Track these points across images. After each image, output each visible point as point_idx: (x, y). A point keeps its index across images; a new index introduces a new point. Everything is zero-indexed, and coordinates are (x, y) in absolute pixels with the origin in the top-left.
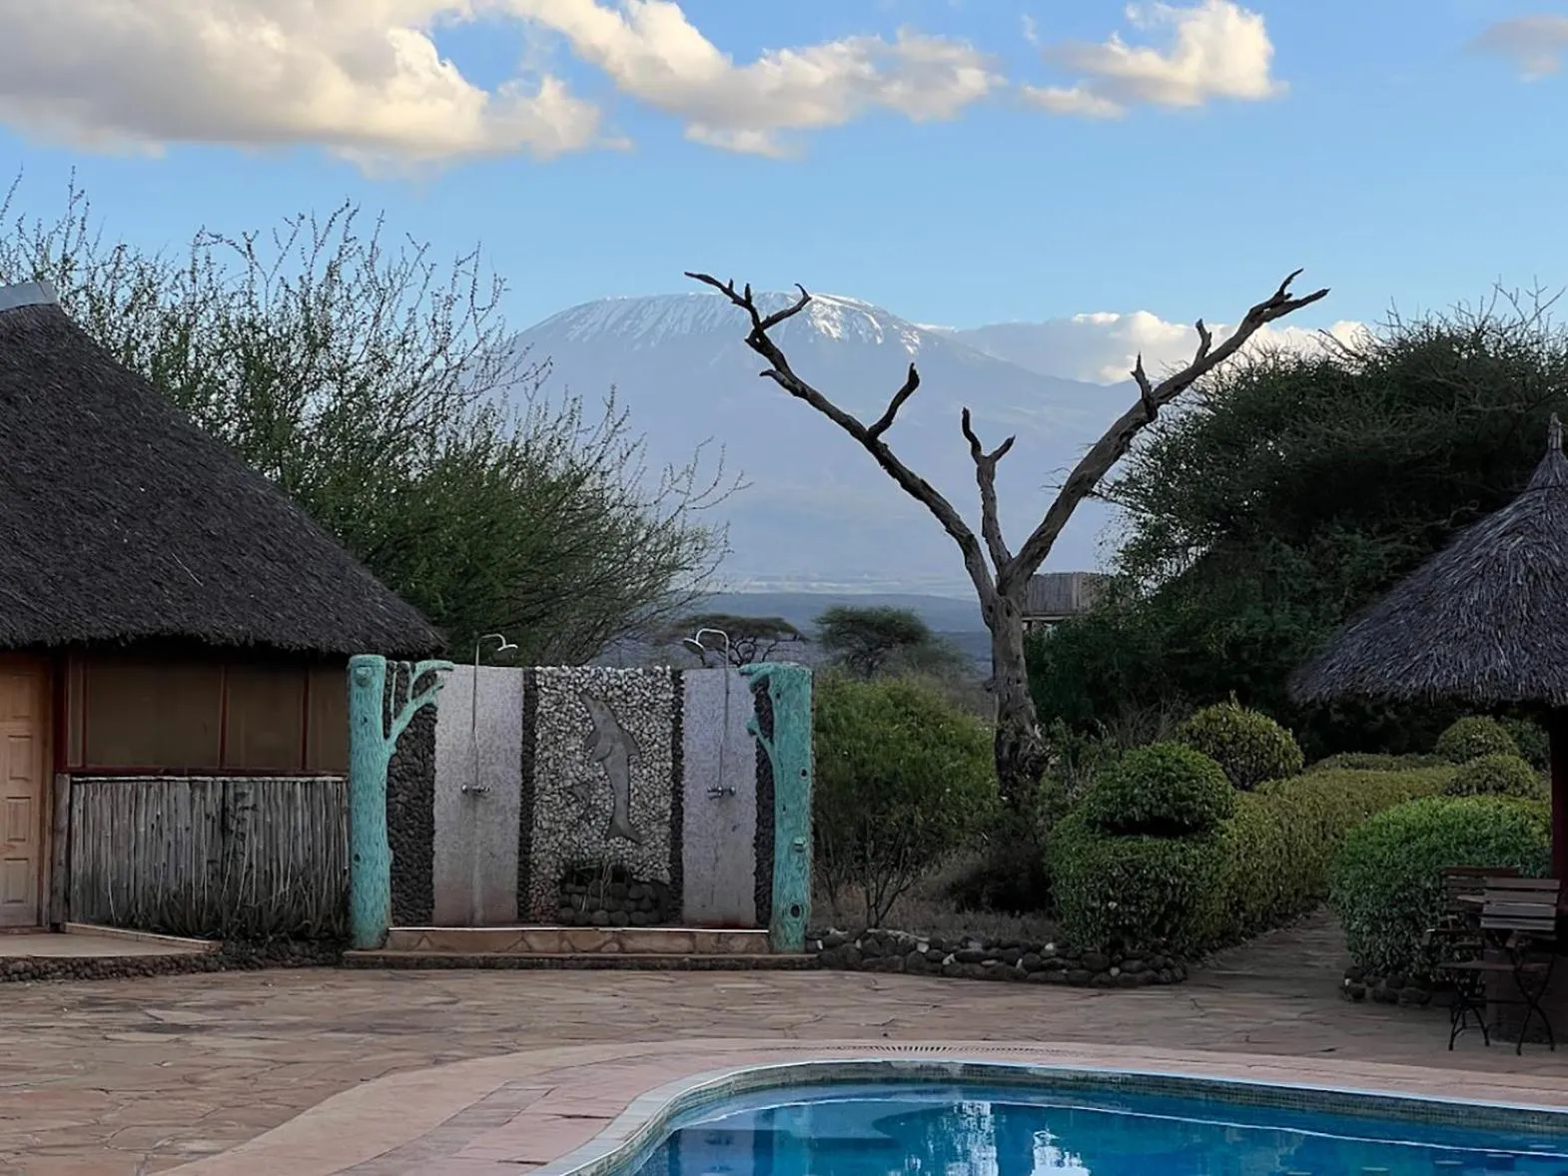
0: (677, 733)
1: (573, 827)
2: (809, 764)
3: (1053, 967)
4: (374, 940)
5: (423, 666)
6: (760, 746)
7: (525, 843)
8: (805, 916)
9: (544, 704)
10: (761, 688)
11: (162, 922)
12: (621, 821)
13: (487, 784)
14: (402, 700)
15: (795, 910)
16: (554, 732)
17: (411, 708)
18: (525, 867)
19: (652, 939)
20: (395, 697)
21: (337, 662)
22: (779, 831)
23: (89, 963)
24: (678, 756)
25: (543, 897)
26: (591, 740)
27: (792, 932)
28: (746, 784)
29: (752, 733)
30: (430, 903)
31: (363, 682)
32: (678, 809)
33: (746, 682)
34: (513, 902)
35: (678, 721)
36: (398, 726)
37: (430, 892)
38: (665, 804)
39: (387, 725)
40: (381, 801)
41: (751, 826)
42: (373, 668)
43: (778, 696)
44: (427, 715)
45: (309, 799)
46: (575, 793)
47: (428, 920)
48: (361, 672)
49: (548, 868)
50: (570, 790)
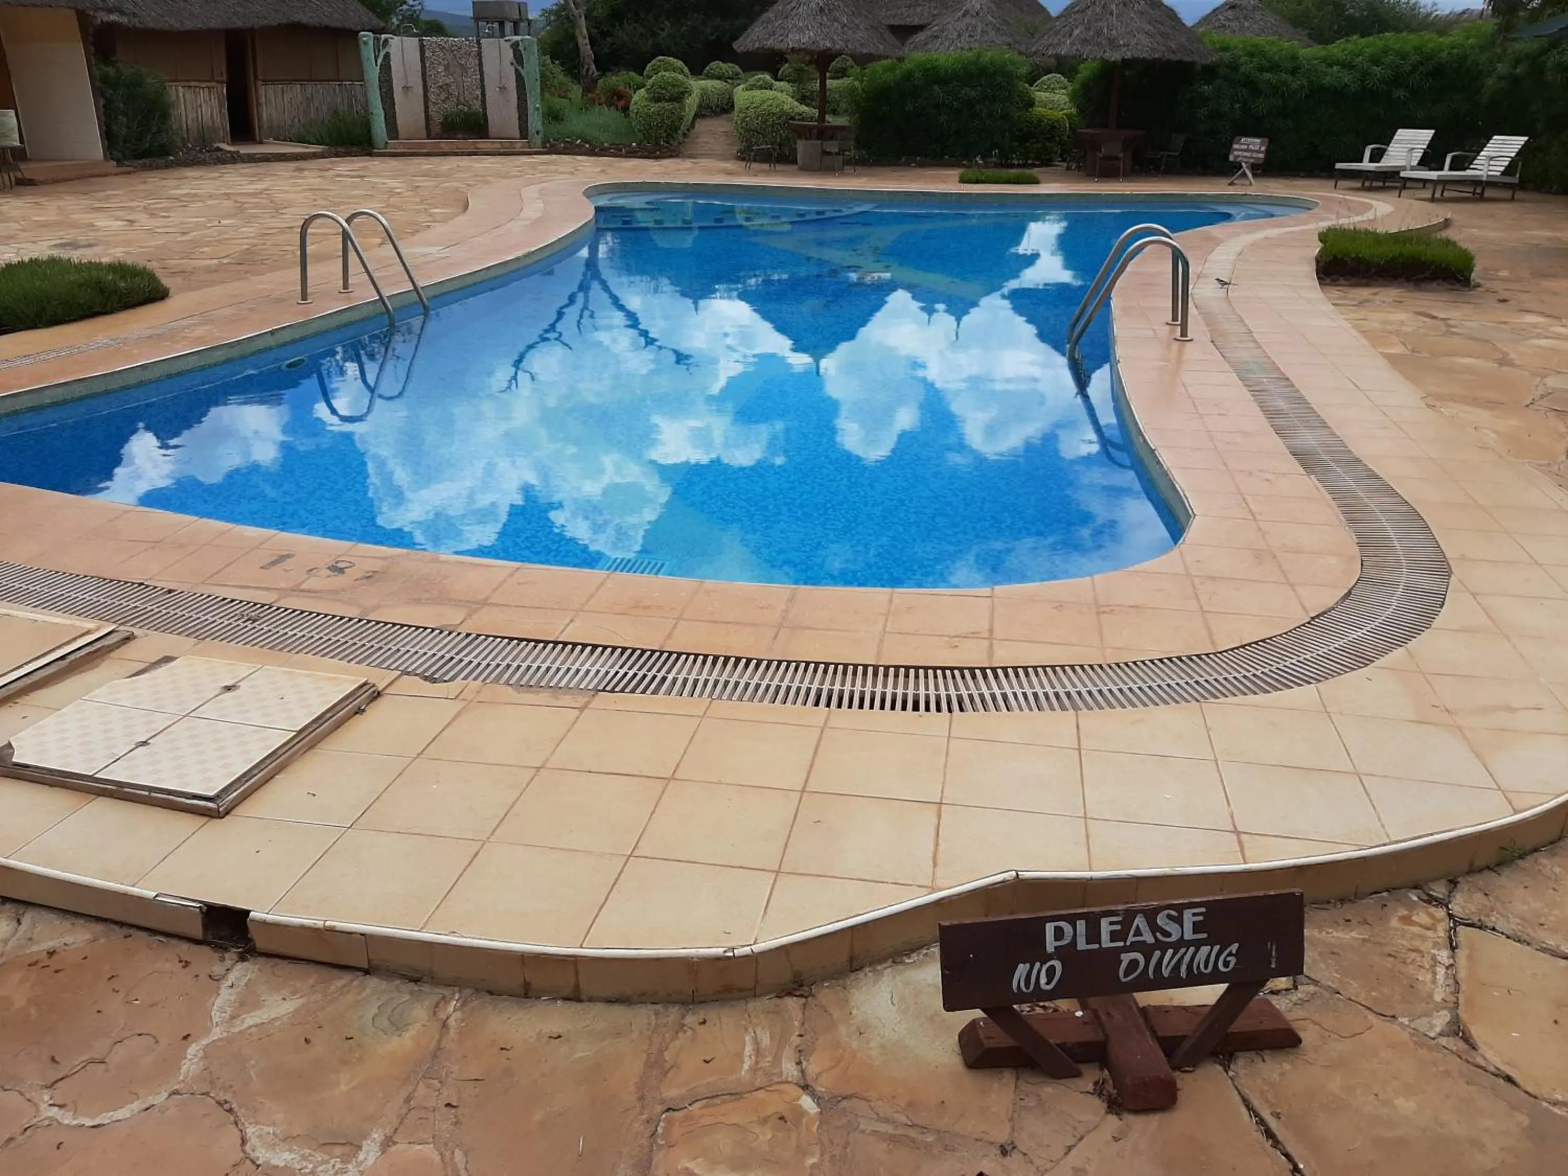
0: (481, 64)
1: (444, 101)
2: (538, 77)
3: (637, 152)
4: (383, 146)
5: (383, 36)
6: (517, 70)
7: (426, 108)
8: (541, 135)
9: (428, 54)
10: (515, 46)
11: (317, 140)
12: (461, 99)
13: (410, 85)
14: (379, 51)
15: (538, 133)
16: (432, 63)
17: (382, 54)
18: (428, 118)
19: (483, 144)
20: (377, 49)
21: (353, 35)
22: (529, 102)
23: (284, 154)
24: (482, 73)
25: (436, 129)
26: (447, 68)
27: (538, 140)
28: (512, 84)
29: (512, 64)
30: (397, 132)
31: (365, 43)
32: (483, 94)
33: (508, 44)
34: (425, 132)
35: (480, 60)
36: (379, 61)
37: (396, 128)
38: (478, 92)
39: (376, 61)
40: (378, 91)
41: (514, 100)
42: (366, 36)
43: (525, 49)
44: (387, 56)
45: (341, 91)
46: (445, 88)
47: (397, 138)
48: (365, 39)
49: (437, 118)
50: (441, 87)
